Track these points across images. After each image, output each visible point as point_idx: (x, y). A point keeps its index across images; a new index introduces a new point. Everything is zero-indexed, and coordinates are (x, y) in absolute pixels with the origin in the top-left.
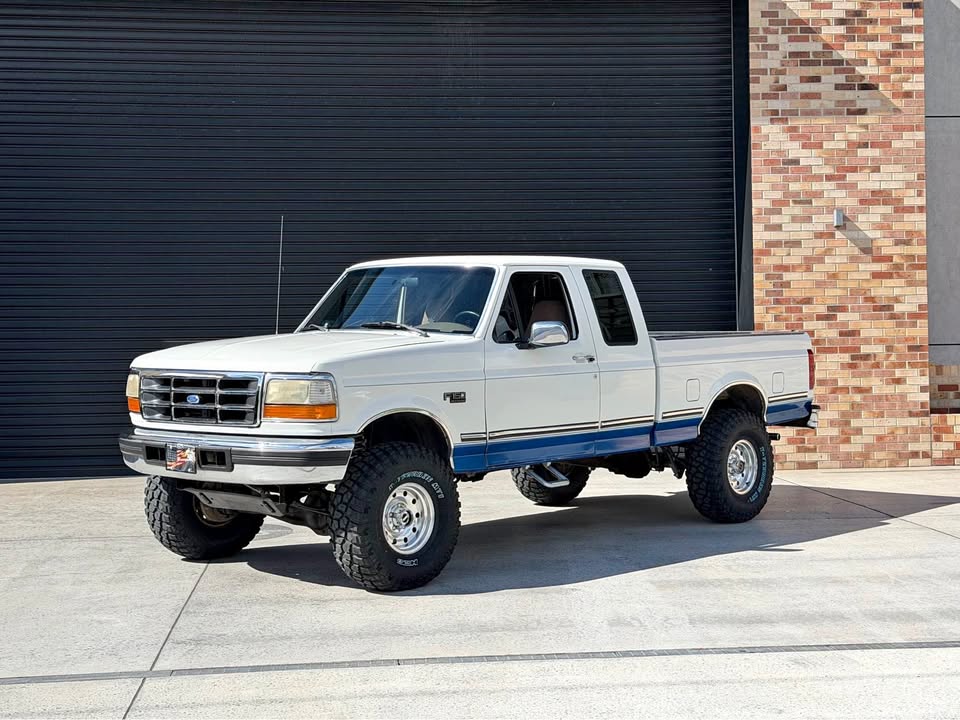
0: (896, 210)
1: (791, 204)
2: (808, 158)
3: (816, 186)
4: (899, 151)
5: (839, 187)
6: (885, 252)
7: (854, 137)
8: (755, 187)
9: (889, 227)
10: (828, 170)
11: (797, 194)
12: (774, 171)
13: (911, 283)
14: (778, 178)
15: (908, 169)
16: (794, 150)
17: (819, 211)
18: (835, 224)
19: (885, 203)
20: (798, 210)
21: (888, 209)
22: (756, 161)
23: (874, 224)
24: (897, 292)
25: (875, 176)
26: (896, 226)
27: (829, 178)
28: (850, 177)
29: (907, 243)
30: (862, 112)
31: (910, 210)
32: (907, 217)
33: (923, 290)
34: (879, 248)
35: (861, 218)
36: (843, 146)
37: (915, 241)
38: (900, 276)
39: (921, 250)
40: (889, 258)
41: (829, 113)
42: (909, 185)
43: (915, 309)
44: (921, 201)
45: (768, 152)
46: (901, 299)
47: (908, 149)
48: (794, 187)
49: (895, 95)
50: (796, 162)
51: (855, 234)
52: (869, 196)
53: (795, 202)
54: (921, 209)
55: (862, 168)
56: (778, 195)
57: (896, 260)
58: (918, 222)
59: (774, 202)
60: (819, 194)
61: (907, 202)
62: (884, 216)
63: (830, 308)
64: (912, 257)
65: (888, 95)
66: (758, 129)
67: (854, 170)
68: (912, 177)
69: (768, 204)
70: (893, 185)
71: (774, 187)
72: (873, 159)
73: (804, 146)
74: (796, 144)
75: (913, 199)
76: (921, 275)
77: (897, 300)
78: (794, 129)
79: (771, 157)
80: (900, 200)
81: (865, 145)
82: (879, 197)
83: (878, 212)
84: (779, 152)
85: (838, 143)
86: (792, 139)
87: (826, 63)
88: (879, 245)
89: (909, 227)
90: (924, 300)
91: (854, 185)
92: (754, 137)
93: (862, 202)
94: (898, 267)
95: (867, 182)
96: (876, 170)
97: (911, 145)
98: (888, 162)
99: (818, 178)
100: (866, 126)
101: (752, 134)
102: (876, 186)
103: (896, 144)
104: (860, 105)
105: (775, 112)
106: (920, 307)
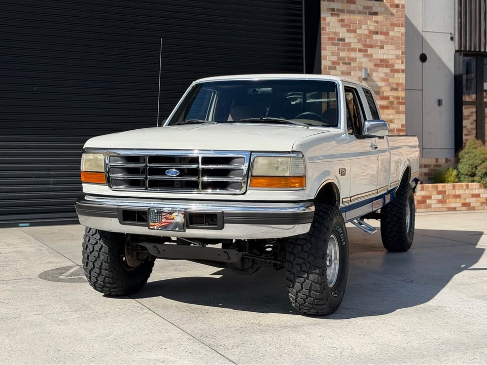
0: (392, 71)
1: (341, 64)
2: (350, 38)
3: (353, 55)
4: (392, 38)
5: (365, 56)
6: (385, 94)
7: (372, 28)
8: (323, 53)
9: (388, 80)
10: (359, 46)
11: (344, 59)
12: (333, 44)
13: (398, 112)
14: (335, 48)
15: (397, 48)
16: (343, 33)
17: (355, 69)
18: (363, 77)
19: (386, 67)
20: (344, 68)
21: (388, 70)
22: (324, 38)
23: (381, 78)
24: (391, 117)
25: (381, 51)
26: (391, 80)
27: (360, 50)
28: (370, 51)
29: (396, 89)
30: (376, 14)
31: (397, 71)
32: (396, 75)
33: (403, 116)
34: (383, 92)
35: (375, 74)
36: (366, 32)
37: (400, 89)
38: (393, 108)
39: (402, 94)
40: (387, 98)
41: (360, 13)
42: (398, 57)
43: (400, 127)
44: (403, 67)
45: (329, 34)
46: (393, 120)
47: (397, 37)
48: (342, 54)
49: (392, 6)
50: (343, 40)
51: (372, 83)
52: (379, 62)
53: (343, 63)
54: (403, 71)
55: (376, 46)
56: (335, 59)
57: (391, 99)
58: (401, 78)
59: (333, 63)
60: (354, 59)
61: (396, 67)
62: (386, 74)
64: (398, 98)
65: (388, 5)
66: (325, 19)
67: (371, 46)
68: (399, 53)
69: (330, 64)
70: (390, 57)
71: (333, 54)
72: (381, 41)
73: (348, 31)
74: (344, 30)
75: (400, 66)
76: (402, 108)
77: (391, 121)
78: (342, 20)
79: (332, 36)
80: (393, 66)
81: (377, 33)
82: (384, 63)
83: (383, 71)
84: (336, 33)
85: (363, 31)
86: (342, 26)
88: (384, 90)
89: (397, 81)
90: (404, 122)
91: (371, 56)
92: (323, 24)
93: (376, 65)
94: (392, 103)
95: (378, 54)
96: (382, 47)
97: (399, 35)
98: (387, 43)
99: (354, 50)
100: (377, 22)
101: (322, 21)
102: (382, 57)
103: (391, 34)
104: (375, 10)
105: (333, 10)
106: (402, 125)
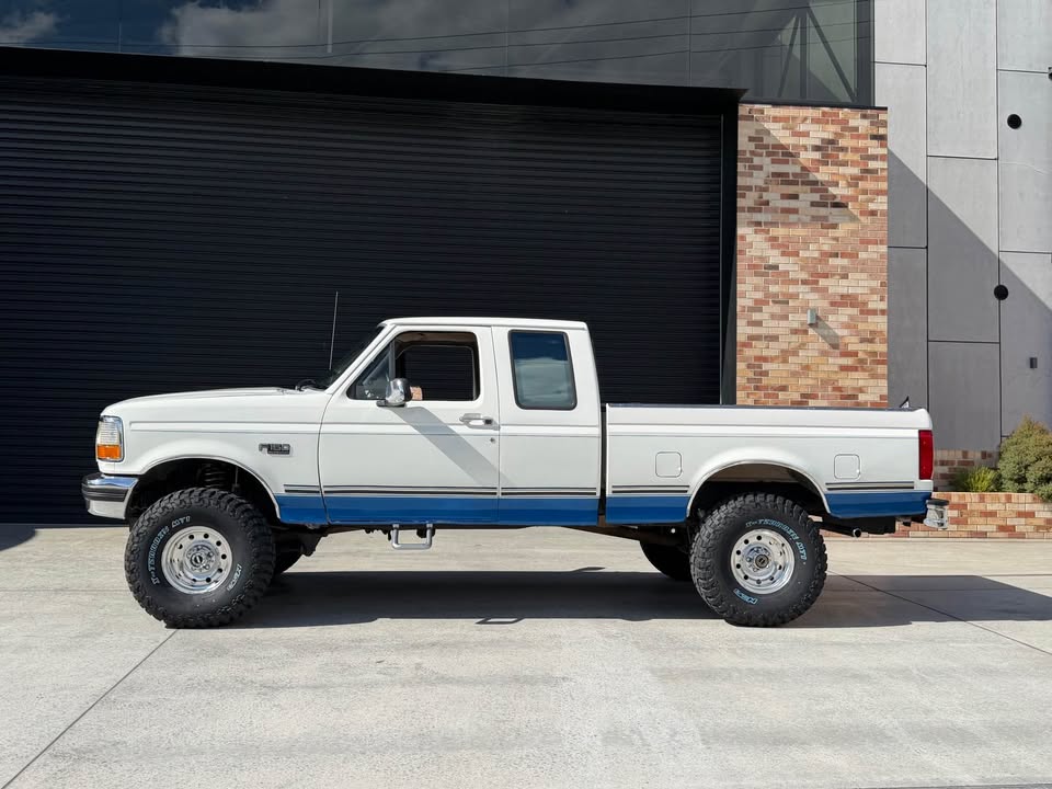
0: (862, 312)
1: (771, 303)
2: (786, 264)
3: (792, 289)
4: (864, 262)
5: (813, 290)
6: (851, 348)
7: (826, 248)
8: (740, 287)
9: (855, 327)
10: (804, 276)
11: (776, 295)
12: (756, 274)
13: (874, 376)
14: (759, 280)
15: (872, 277)
16: (774, 257)
17: (795, 310)
18: (809, 322)
19: (852, 306)
20: (777, 309)
21: (855, 311)
22: (741, 265)
23: (842, 323)
24: (861, 383)
25: (844, 282)
26: (861, 326)
27: (804, 282)
28: (822, 282)
29: (871, 341)
30: (834, 226)
31: (874, 312)
32: (871, 318)
33: (884, 383)
34: (846, 345)
35: (831, 318)
36: (816, 255)
37: (877, 340)
38: (864, 370)
39: (882, 348)
40: (855, 354)
41: (804, 225)
42: (873, 291)
43: (877, 399)
44: (883, 306)
45: (751, 258)
46: (865, 389)
47: (872, 260)
48: (773, 289)
49: (862, 213)
50: (776, 267)
51: (826, 333)
52: (838, 299)
53: (775, 302)
54: (883, 312)
55: (833, 275)
56: (759, 295)
57: (861, 355)
58: (881, 323)
59: (756, 301)
60: (795, 296)
61: (871, 306)
62: (852, 317)
63: (803, 396)
64: (874, 354)
65: (856, 212)
66: (743, 238)
67: (826, 276)
68: (876, 284)
69: (750, 303)
70: (859, 291)
71: (756, 289)
72: (843, 267)
73: (783, 254)
74: (776, 252)
75: (876, 303)
76: (882, 369)
77: (861, 390)
78: (775, 239)
79: (754, 262)
80: (865, 304)
81: (836, 255)
82: (847, 300)
83: (845, 314)
84: (761, 258)
85: (812, 252)
86: (773, 247)
87: (803, 183)
88: (847, 341)
89: (871, 328)
90: (885, 392)
91: (825, 290)
92: (740, 245)
93: (833, 304)
94: (862, 361)
95: (837, 287)
96: (845, 277)
97: (875, 256)
98: (855, 270)
99: (795, 282)
100: (836, 239)
101: (739, 242)
102: (845, 291)
103: (862, 255)
104: (832, 220)
105: (758, 224)
106: (882, 397)
